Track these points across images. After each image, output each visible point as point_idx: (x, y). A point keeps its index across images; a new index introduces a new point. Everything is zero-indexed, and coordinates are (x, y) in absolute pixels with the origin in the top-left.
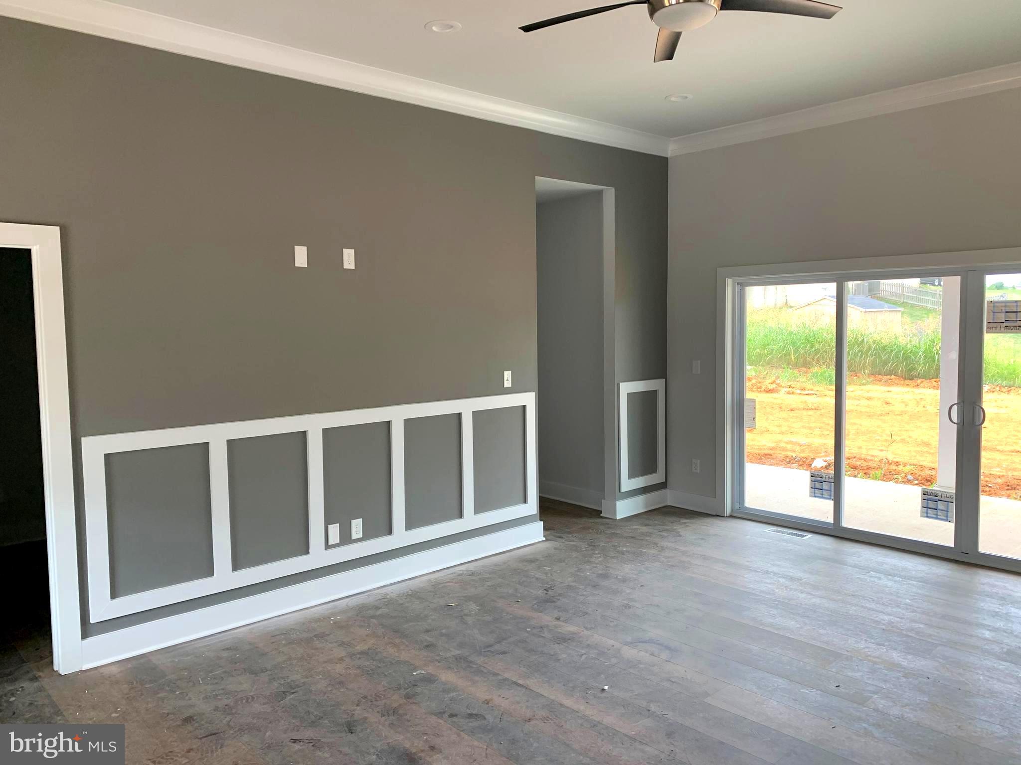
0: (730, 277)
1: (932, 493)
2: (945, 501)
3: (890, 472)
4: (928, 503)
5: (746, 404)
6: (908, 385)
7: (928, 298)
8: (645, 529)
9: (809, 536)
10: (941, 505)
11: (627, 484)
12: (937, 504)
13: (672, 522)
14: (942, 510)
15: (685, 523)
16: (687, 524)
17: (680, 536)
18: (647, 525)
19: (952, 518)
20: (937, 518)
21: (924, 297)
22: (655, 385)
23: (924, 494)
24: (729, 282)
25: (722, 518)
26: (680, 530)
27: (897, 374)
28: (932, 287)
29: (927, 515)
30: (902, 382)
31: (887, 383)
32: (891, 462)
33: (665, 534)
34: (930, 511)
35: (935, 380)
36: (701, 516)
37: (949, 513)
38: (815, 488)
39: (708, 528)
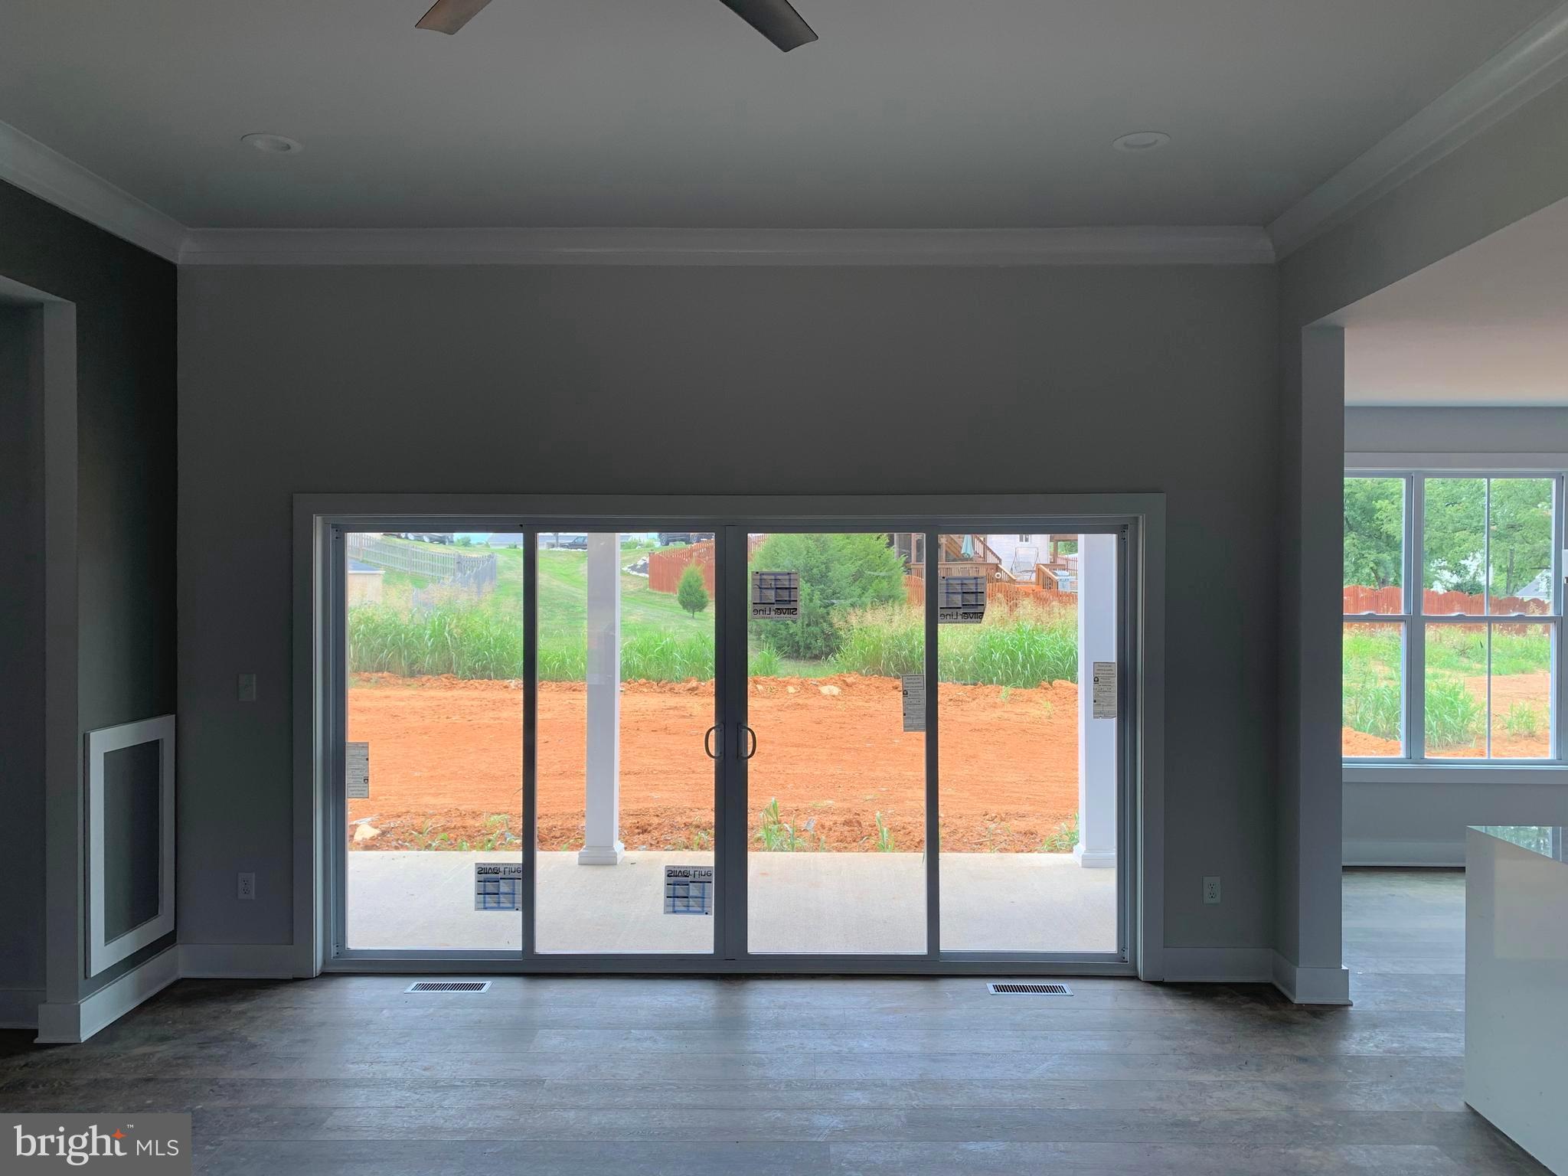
0: (318, 513)
1: (680, 871)
2: (701, 882)
3: (479, 831)
4: (674, 889)
5: (349, 753)
6: (409, 685)
7: (396, 556)
8: (165, 1050)
9: (488, 983)
10: (694, 890)
11: (102, 955)
12: (688, 889)
13: (215, 1018)
14: (696, 897)
15: (243, 1013)
16: (249, 1014)
17: (254, 1046)
18: (163, 1039)
19: (710, 907)
20: (688, 912)
21: (391, 554)
22: (157, 728)
23: (668, 876)
24: (318, 521)
25: (310, 983)
26: (244, 1033)
27: (390, 670)
28: (398, 540)
29: (674, 909)
30: (400, 682)
31: (379, 685)
32: (464, 813)
33: (214, 1051)
34: (678, 902)
35: (445, 675)
36: (269, 988)
37: (705, 900)
38: (485, 894)
39: (298, 1011)
